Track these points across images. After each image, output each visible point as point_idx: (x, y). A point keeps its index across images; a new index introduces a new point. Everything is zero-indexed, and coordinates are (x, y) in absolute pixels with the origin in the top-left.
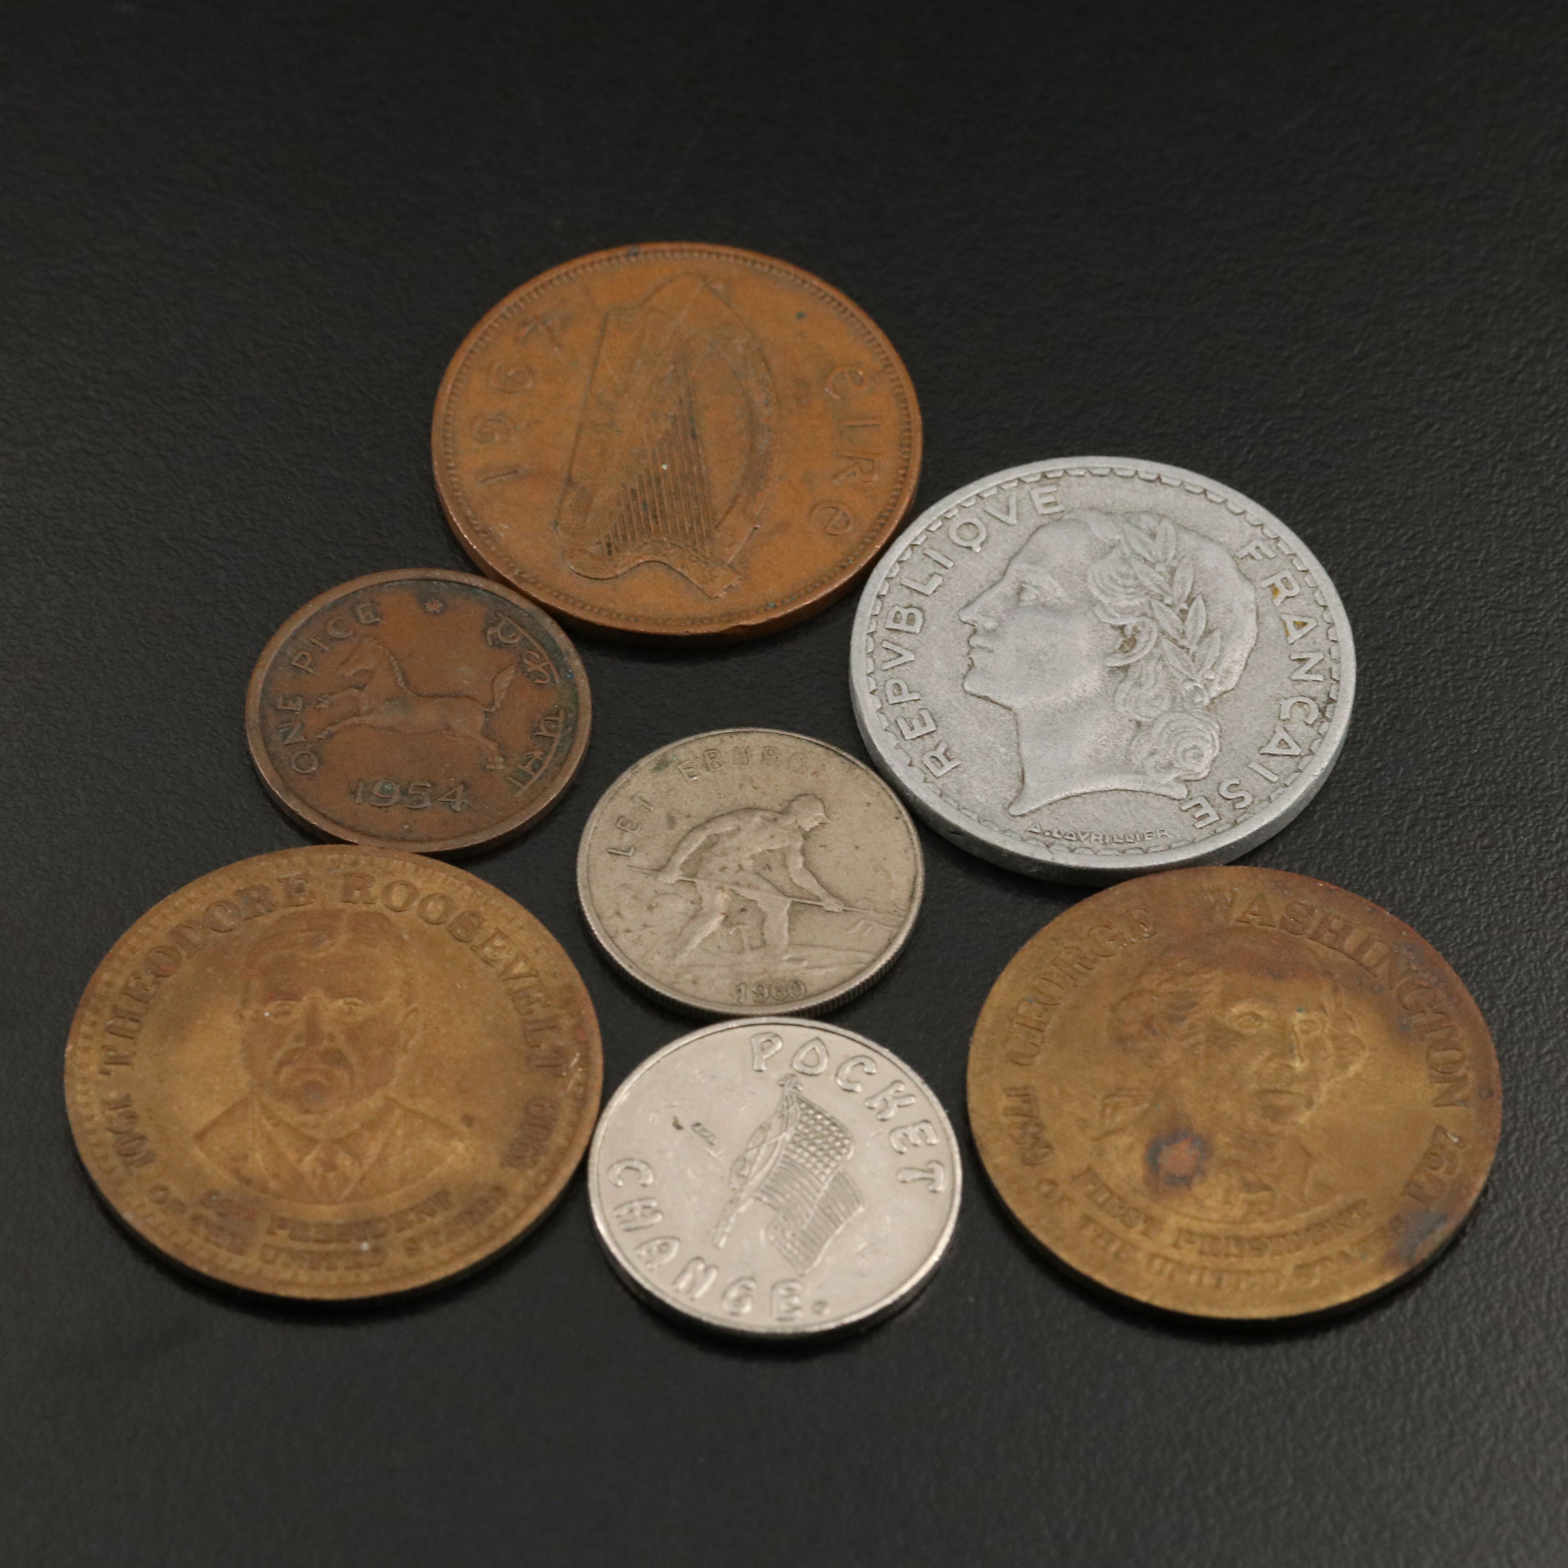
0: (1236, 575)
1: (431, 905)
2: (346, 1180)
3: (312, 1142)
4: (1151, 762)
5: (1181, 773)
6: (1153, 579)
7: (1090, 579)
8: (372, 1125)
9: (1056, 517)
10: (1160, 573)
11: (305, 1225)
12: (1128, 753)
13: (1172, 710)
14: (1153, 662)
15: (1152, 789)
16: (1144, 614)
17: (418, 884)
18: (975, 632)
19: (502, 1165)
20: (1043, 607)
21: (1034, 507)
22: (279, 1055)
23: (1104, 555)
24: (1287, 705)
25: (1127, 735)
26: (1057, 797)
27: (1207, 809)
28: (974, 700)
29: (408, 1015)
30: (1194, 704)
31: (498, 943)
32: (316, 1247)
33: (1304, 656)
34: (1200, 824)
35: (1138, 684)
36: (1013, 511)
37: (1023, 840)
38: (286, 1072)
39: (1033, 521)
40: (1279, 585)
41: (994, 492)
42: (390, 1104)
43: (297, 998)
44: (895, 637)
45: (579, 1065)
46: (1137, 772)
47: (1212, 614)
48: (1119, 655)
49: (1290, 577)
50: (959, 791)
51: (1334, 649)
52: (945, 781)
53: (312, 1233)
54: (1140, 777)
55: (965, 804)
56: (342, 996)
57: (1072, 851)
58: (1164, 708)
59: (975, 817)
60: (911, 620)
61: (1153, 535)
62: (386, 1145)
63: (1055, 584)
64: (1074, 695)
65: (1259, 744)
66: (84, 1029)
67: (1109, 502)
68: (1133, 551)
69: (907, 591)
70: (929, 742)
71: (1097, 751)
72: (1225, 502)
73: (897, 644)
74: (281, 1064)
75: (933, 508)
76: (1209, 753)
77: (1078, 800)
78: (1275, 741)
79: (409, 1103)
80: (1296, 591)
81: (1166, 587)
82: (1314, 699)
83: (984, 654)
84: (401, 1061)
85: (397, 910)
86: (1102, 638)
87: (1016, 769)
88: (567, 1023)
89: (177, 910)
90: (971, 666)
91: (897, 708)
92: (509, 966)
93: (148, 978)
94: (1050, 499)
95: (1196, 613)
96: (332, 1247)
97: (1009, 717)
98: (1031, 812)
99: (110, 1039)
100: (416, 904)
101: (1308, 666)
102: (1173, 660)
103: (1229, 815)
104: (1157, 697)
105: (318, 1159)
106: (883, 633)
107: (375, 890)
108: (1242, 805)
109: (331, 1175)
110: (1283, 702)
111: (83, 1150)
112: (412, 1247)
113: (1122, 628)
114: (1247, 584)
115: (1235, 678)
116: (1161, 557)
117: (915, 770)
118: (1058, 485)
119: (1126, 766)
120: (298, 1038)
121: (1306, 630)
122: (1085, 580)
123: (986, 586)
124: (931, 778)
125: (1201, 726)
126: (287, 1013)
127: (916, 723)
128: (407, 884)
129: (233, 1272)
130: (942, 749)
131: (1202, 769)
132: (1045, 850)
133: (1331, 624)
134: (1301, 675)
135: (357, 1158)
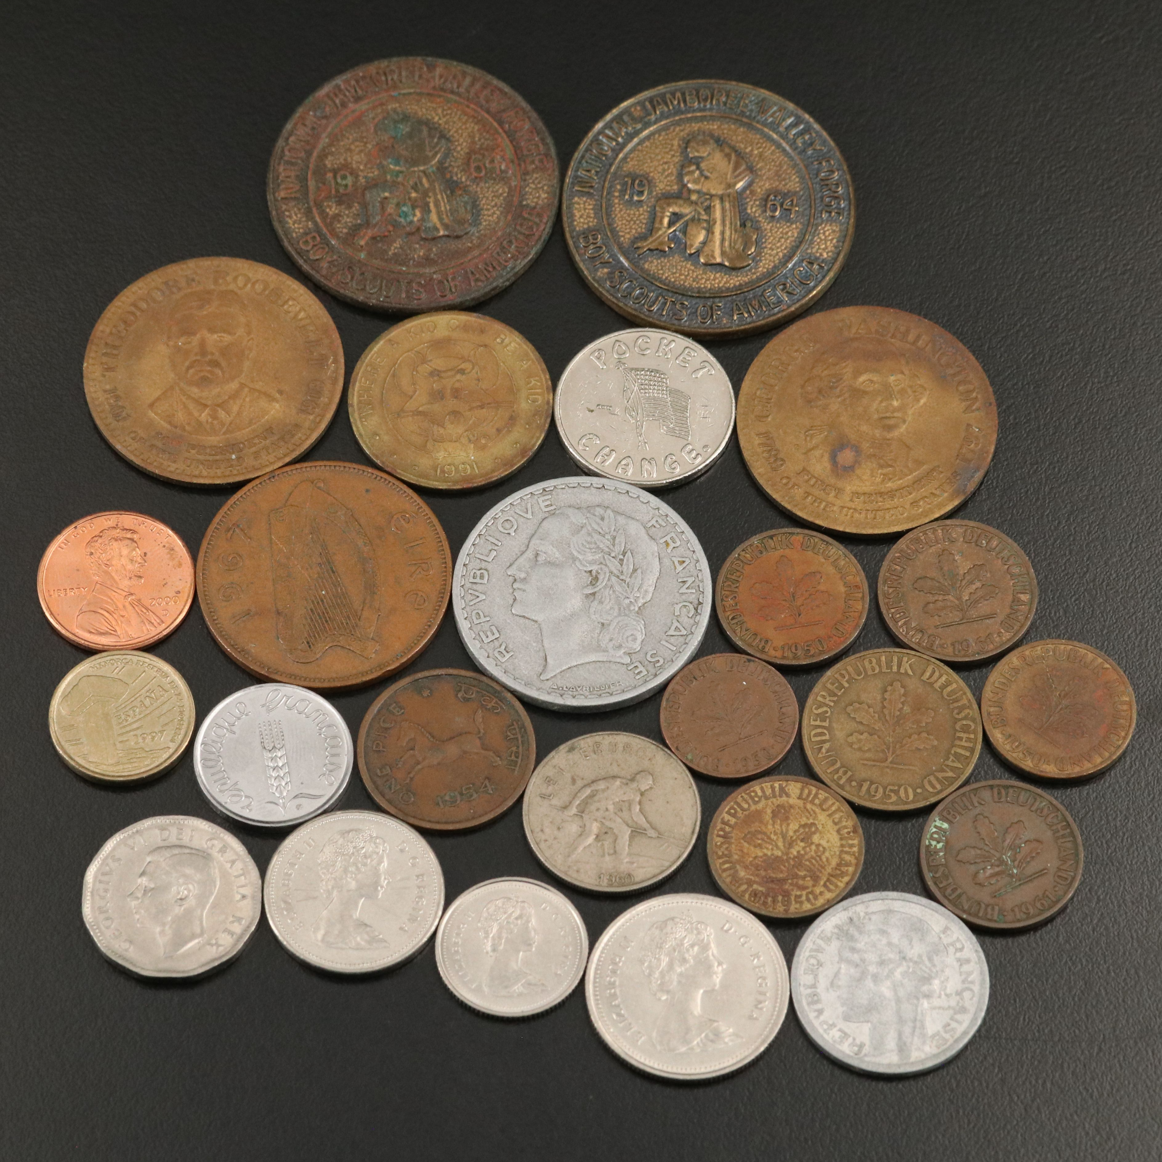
0: (647, 537)
1: (257, 286)
2: (223, 424)
3: (206, 406)
4: (611, 645)
5: (626, 649)
6: (604, 543)
7: (572, 546)
8: (234, 396)
9: (552, 512)
10: (608, 540)
11: (205, 447)
12: (598, 641)
13: (619, 615)
14: (608, 589)
15: (613, 660)
16: (601, 563)
17: (250, 275)
18: (515, 580)
19: (298, 413)
20: (550, 563)
21: (540, 508)
22: (187, 364)
23: (578, 532)
24: (677, 608)
25: (598, 631)
26: (564, 668)
27: (641, 668)
28: (518, 618)
29: (249, 341)
30: (630, 610)
31: (290, 303)
32: (211, 458)
33: (685, 579)
34: (637, 677)
35: (601, 602)
36: (530, 512)
37: (549, 693)
38: (191, 371)
39: (541, 516)
40: (670, 541)
41: (519, 501)
42: (242, 385)
43: (194, 334)
44: (475, 587)
45: (333, 363)
46: (604, 651)
47: (636, 560)
48: (590, 587)
49: (674, 536)
50: (514, 669)
51: (700, 575)
52: (507, 664)
53: (208, 451)
54: (606, 654)
55: (517, 676)
56: (216, 332)
57: (574, 697)
58: (615, 614)
59: (523, 683)
60: (482, 577)
61: (603, 519)
62: (241, 406)
63: (555, 550)
64: (568, 611)
65: (665, 629)
66: (92, 355)
67: (579, 502)
68: (593, 529)
69: (478, 561)
70: (496, 643)
71: (583, 641)
72: (638, 497)
73: (476, 591)
74: (188, 368)
75: (488, 513)
76: (640, 637)
77: (575, 669)
78: (673, 628)
79: (251, 385)
80: (678, 543)
81: (612, 547)
82: (691, 603)
83: (521, 592)
84: (247, 364)
85: (240, 289)
86: (580, 578)
87: (542, 654)
88: (326, 341)
89: (133, 293)
90: (515, 600)
91: (479, 626)
92: (296, 315)
93: (122, 326)
94: (548, 503)
95: (628, 560)
96: (218, 457)
97: (536, 626)
98: (552, 677)
99: (105, 359)
100: (249, 286)
101: (687, 585)
102: (617, 588)
103: (652, 671)
104: (611, 608)
105: (209, 414)
106: (468, 585)
107: (229, 279)
108: (659, 664)
109: (215, 422)
110: (675, 606)
111: (94, 415)
112: (256, 455)
113: (591, 572)
114: (653, 541)
115: (651, 595)
116: (608, 531)
117: (491, 659)
118: (552, 495)
119: (599, 649)
120: (196, 354)
121: (685, 565)
122: (569, 547)
123: (519, 554)
124: (499, 663)
125: (635, 623)
126: (190, 343)
127: (489, 633)
128: (245, 275)
129: (170, 472)
130: (503, 647)
131: (637, 646)
132: (560, 698)
133: (698, 561)
134: (683, 590)
135: (228, 413)
